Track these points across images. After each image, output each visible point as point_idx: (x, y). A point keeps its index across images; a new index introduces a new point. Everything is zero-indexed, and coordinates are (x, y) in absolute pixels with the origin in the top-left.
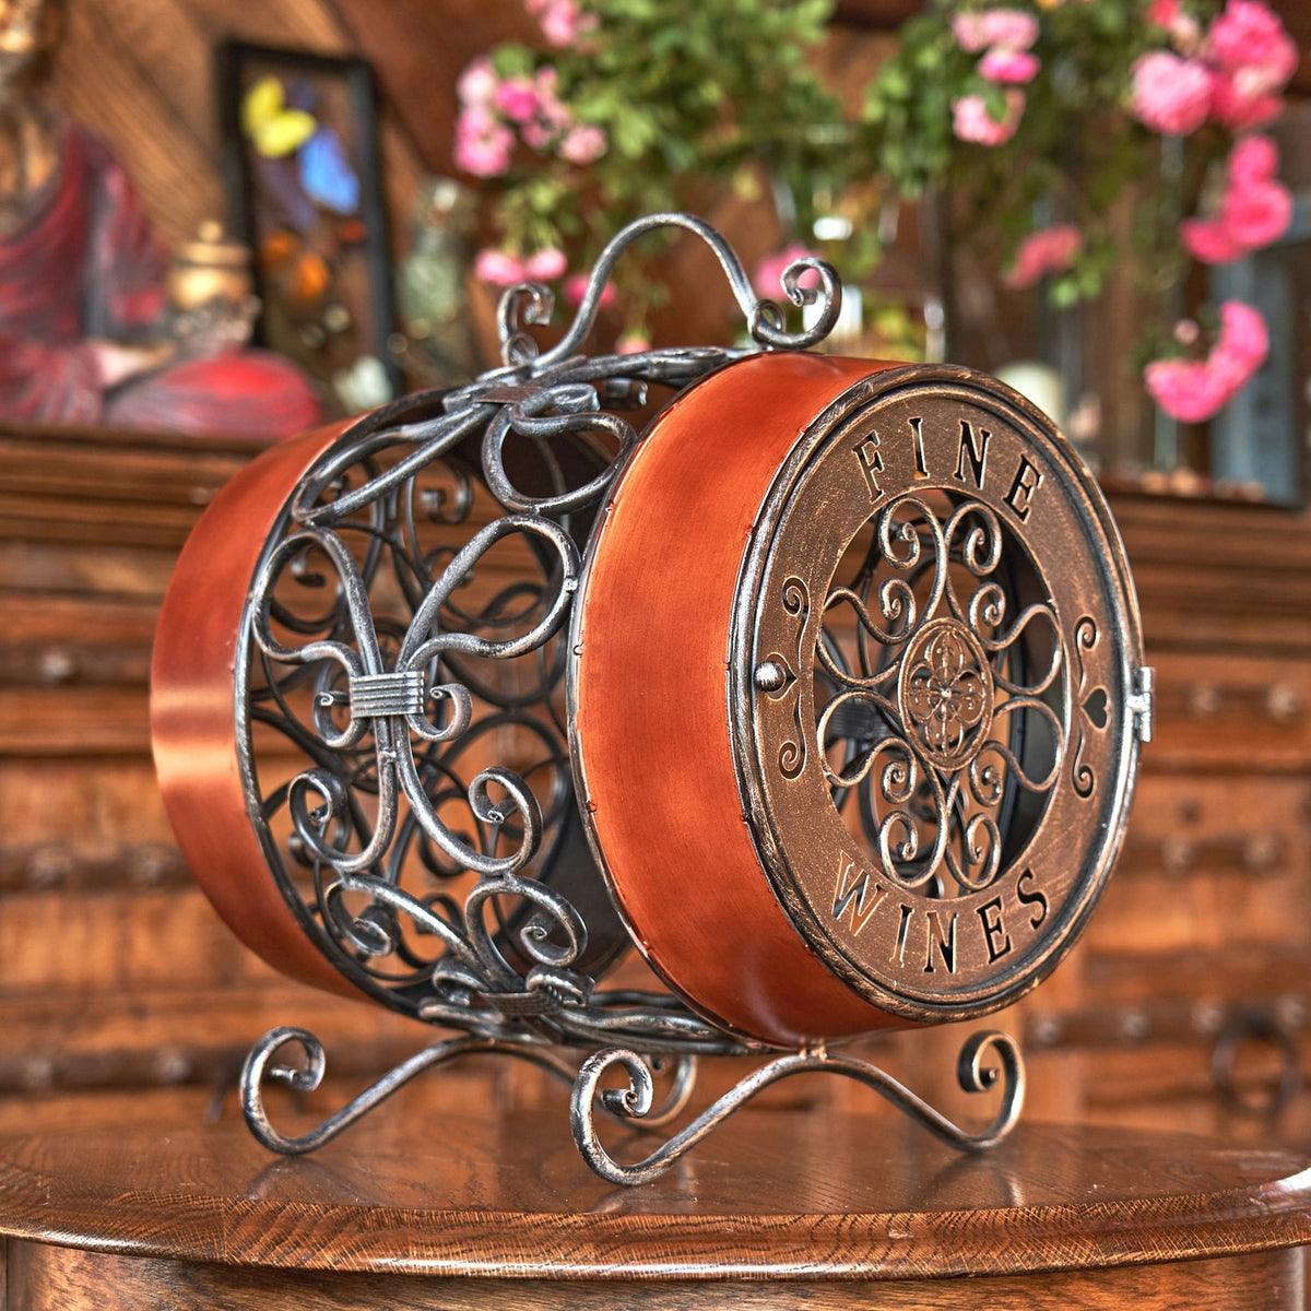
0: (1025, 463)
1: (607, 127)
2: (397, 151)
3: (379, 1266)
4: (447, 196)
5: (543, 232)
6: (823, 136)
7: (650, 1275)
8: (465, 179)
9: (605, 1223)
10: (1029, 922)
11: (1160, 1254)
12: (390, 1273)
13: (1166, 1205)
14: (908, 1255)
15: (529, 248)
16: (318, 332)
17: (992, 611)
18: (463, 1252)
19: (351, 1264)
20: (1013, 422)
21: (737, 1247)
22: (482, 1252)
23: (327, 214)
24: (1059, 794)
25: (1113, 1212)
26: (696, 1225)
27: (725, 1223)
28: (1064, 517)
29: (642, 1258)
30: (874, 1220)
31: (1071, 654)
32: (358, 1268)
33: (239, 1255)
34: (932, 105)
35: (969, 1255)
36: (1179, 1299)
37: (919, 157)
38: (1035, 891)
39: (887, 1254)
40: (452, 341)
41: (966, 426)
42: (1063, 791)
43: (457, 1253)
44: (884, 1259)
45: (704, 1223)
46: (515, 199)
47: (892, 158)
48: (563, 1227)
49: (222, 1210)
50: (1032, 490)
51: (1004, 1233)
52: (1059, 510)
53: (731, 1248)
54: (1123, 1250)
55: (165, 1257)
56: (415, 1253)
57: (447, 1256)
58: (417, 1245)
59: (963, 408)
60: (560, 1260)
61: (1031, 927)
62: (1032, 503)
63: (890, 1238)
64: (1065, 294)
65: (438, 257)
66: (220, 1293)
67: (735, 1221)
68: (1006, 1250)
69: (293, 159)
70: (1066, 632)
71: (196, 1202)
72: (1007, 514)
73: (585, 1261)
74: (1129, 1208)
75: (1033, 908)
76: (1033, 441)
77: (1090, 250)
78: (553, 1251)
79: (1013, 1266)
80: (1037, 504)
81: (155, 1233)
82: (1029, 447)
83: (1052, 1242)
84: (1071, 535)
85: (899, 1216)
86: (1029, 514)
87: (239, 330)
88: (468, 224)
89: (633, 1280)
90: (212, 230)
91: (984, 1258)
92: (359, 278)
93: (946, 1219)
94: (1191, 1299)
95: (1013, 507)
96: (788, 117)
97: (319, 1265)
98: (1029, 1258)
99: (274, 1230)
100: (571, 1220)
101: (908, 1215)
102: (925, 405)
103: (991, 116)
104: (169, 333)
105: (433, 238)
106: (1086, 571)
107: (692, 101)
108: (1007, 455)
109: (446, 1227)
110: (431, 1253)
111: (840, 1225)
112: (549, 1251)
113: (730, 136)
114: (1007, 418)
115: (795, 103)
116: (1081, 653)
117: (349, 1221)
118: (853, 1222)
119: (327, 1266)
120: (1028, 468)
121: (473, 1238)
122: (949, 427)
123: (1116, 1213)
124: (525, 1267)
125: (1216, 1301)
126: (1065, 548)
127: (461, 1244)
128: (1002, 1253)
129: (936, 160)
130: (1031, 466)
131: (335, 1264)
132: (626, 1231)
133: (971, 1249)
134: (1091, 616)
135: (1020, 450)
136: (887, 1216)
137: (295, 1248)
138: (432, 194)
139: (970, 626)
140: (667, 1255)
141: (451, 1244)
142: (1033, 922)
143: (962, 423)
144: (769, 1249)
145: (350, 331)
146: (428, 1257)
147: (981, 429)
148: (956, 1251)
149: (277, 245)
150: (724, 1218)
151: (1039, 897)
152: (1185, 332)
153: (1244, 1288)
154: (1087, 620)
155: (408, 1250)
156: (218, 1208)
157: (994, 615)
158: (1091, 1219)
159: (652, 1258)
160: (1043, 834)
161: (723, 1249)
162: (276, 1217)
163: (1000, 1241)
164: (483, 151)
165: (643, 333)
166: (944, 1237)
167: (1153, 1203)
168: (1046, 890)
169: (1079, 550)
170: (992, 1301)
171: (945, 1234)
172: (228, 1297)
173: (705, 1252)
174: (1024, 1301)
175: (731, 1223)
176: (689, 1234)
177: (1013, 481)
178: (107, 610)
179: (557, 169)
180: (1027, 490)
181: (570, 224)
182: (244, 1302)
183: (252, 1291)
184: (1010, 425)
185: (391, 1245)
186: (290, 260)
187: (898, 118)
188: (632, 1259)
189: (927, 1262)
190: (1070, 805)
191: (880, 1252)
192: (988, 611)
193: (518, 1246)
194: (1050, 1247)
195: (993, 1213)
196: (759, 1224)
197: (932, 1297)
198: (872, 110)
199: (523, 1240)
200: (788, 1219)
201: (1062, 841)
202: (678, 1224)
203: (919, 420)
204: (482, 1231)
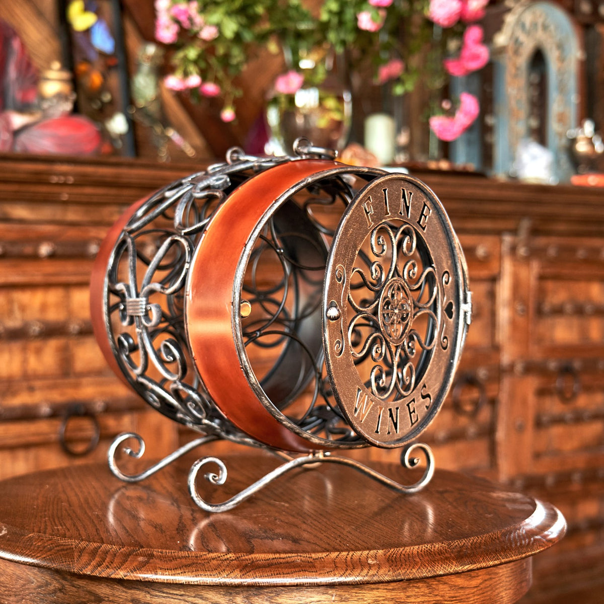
0: (425, 205)
1: (219, 26)
2: (130, 28)
3: (144, 578)
4: (151, 50)
5: (192, 68)
6: (304, 26)
7: (265, 584)
8: (159, 44)
9: (243, 558)
10: (425, 407)
11: (484, 565)
12: (149, 581)
13: (484, 538)
14: (377, 573)
15: (186, 74)
16: (99, 104)
17: (413, 272)
18: (181, 573)
19: (132, 577)
20: (421, 188)
21: (303, 571)
22: (190, 573)
23: (102, 54)
24: (436, 350)
25: (462, 544)
26: (284, 559)
27: (296, 558)
28: (438, 227)
29: (261, 577)
30: (361, 554)
31: (441, 288)
32: (135, 579)
33: (81, 570)
34: (349, 14)
35: (403, 571)
36: (488, 577)
37: (342, 36)
38: (428, 393)
39: (368, 572)
40: (153, 109)
41: (403, 190)
42: (438, 348)
43: (179, 574)
44: (367, 575)
45: (287, 558)
46: (180, 55)
47: (332, 36)
48: (225, 560)
49: (74, 546)
50: (427, 217)
51: (418, 560)
52: (437, 225)
53: (300, 571)
54: (469, 564)
55: (48, 569)
56: (160, 573)
57: (174, 575)
58: (161, 569)
59: (402, 183)
60: (225, 577)
61: (426, 409)
62: (427, 223)
63: (369, 564)
64: (399, 90)
65: (148, 75)
66: (73, 581)
67: (301, 556)
68: (419, 568)
69: (88, 32)
70: (439, 277)
71: (62, 541)
72: (418, 228)
73: (236, 577)
74: (469, 542)
75: (426, 401)
76: (429, 195)
77: (407, 70)
78: (221, 573)
79: (422, 575)
80: (429, 223)
81: (44, 557)
82: (426, 198)
83: (438, 563)
84: (441, 235)
85: (372, 552)
86: (426, 227)
87: (68, 107)
88: (159, 61)
89: (257, 586)
90: (56, 65)
91: (410, 573)
92: (115, 80)
93: (392, 552)
94: (493, 576)
95: (420, 225)
96: (289, 18)
97: (117, 577)
98: (429, 571)
99: (97, 559)
100: (228, 556)
101: (375, 551)
102: (389, 182)
103: (373, 20)
104: (39, 107)
105: (146, 67)
106: (446, 251)
107: (250, 11)
108: (419, 202)
109: (173, 559)
110: (167, 573)
111: (347, 557)
112: (220, 573)
113: (266, 26)
114: (420, 186)
115: (293, 13)
116: (444, 287)
117: (130, 555)
118: (352, 556)
119: (121, 577)
120: (426, 207)
121: (186, 566)
122: (397, 191)
123: (464, 545)
124: (209, 580)
125: (502, 575)
126: (439, 241)
127: (180, 569)
128: (418, 570)
129: (350, 38)
130: (428, 207)
131: (125, 577)
132: (253, 562)
133: (404, 568)
134: (448, 270)
135: (423, 199)
136: (366, 552)
137: (106, 569)
138: (145, 49)
139: (404, 279)
140: (272, 575)
141: (176, 569)
142: (426, 407)
143: (402, 189)
144: (317, 572)
145: (111, 103)
146: (166, 575)
147: (409, 191)
148: (398, 570)
149: (82, 68)
150: (296, 555)
151: (428, 396)
152: (446, 105)
153: (513, 567)
154: (446, 272)
155: (157, 572)
156: (72, 545)
157: (414, 274)
158: (454, 548)
159: (266, 576)
160: (430, 368)
161: (296, 572)
162: (98, 551)
163: (416, 563)
164: (167, 33)
165: (232, 108)
166: (393, 562)
167: (478, 538)
168: (431, 392)
169: (444, 242)
170: (411, 586)
171: (392, 561)
172: (76, 583)
173: (289, 573)
174: (424, 585)
175: (299, 557)
176: (281, 563)
177: (420, 213)
178: (16, 227)
179: (198, 43)
180: (426, 217)
181: (203, 65)
182: (83, 585)
183: (87, 581)
184: (420, 188)
185: (149, 569)
186: (87, 74)
187: (335, 20)
188: (257, 577)
189: (385, 574)
190: (440, 354)
191: (365, 571)
192: (411, 272)
193: (206, 571)
194: (438, 566)
195: (412, 548)
196: (311, 558)
197: (386, 586)
198: (324, 17)
199: (208, 568)
200: (324, 555)
201: (437, 370)
202: (276, 558)
203: (386, 189)
204: (189, 562)
